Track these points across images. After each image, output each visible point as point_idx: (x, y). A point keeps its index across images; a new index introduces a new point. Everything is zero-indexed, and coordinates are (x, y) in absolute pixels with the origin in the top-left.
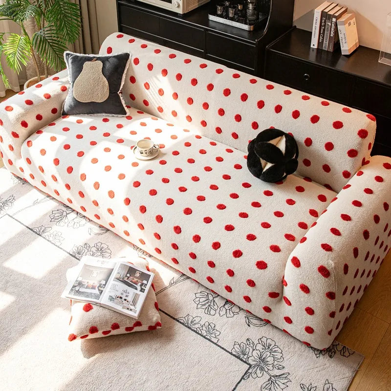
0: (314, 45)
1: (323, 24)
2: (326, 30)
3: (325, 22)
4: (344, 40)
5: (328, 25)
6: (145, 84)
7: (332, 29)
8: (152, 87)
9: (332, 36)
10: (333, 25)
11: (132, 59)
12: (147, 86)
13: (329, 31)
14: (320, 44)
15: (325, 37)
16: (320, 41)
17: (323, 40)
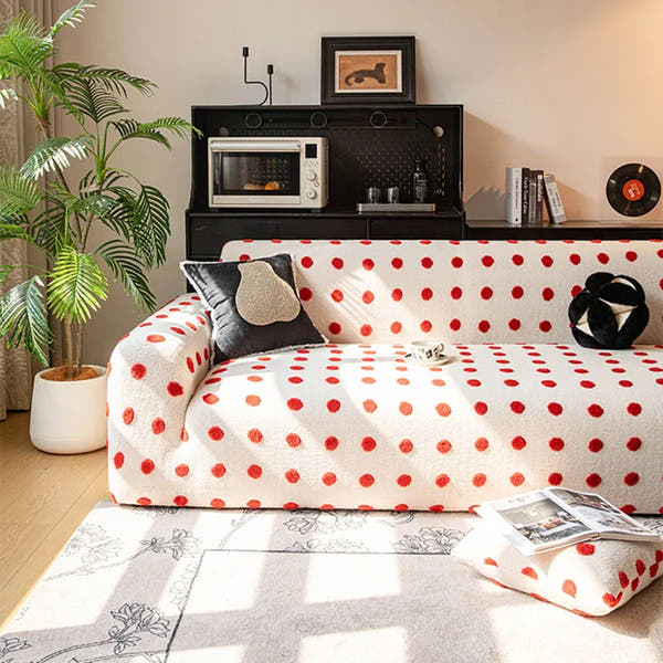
0: (517, 220)
1: (526, 187)
2: (530, 195)
3: (528, 183)
4: (556, 201)
5: (533, 186)
6: (332, 295)
7: (539, 191)
8: (348, 294)
9: (540, 200)
10: (539, 185)
12: (337, 296)
13: (535, 195)
14: (525, 217)
15: (530, 204)
16: (525, 212)
17: (528, 209)
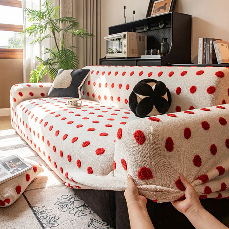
0: (200, 62)
1: (204, 47)
2: (207, 50)
3: (206, 45)
4: (218, 53)
5: (208, 46)
7: (211, 48)
8: (97, 84)
9: (211, 53)
10: (211, 45)
11: (91, 71)
12: (94, 84)
13: (209, 50)
15: (207, 55)
16: (204, 59)
17: (206, 57)
